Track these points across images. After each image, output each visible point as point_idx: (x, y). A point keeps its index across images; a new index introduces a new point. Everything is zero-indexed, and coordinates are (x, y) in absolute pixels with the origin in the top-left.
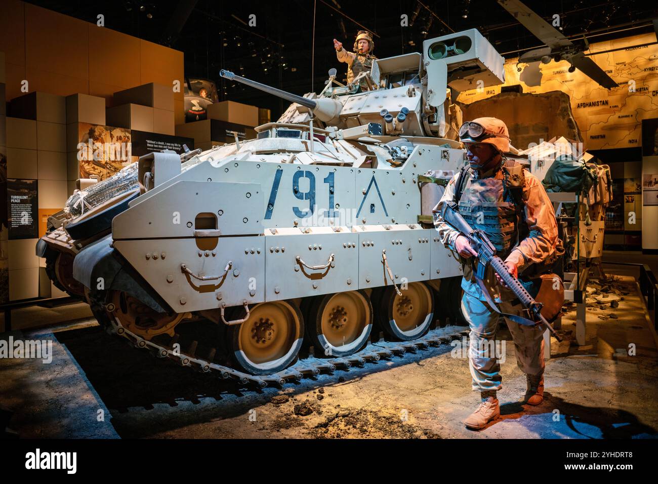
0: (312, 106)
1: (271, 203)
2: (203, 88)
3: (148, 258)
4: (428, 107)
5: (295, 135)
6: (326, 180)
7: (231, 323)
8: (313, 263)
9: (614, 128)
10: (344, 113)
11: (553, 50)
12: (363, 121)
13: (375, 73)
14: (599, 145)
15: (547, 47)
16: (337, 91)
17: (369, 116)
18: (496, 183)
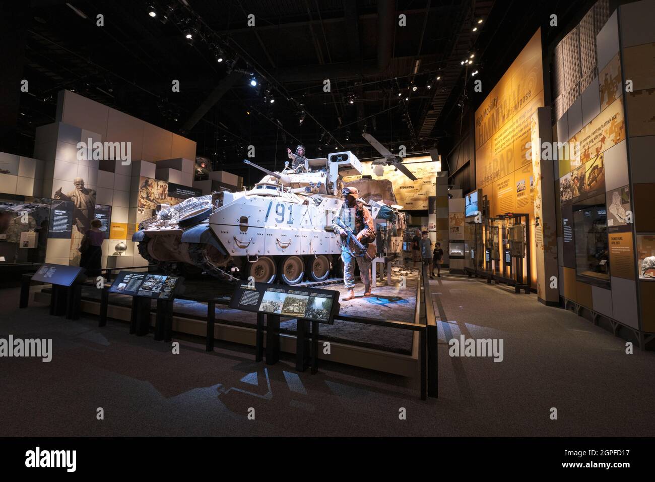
0: (279, 178)
1: (267, 216)
2: (203, 162)
3: (222, 232)
4: (329, 182)
5: (274, 188)
6: (289, 208)
7: (251, 262)
8: (284, 241)
9: (416, 200)
10: (292, 182)
11: (387, 160)
12: (301, 185)
13: (306, 165)
14: (409, 208)
15: (384, 158)
16: (289, 171)
17: (304, 184)
18: (353, 210)
